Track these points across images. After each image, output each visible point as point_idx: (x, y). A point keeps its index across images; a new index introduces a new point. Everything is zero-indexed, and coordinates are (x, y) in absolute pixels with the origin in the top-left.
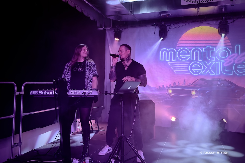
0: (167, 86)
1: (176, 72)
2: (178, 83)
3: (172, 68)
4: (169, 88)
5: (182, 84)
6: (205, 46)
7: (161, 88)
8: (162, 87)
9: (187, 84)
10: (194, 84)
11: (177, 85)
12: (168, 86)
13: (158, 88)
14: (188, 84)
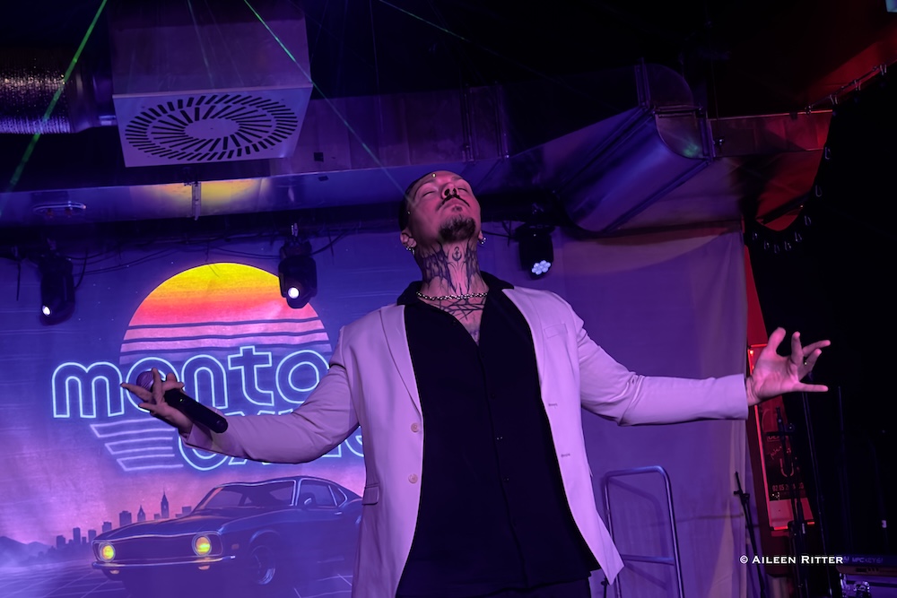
0: (94, 532)
1: (129, 464)
2: (139, 515)
3: (110, 449)
4: (103, 537)
5: (156, 516)
6: (234, 345)
7: (67, 542)
8: (69, 537)
9: (175, 511)
10: (202, 507)
11: (134, 520)
12: (99, 532)
13: (54, 544)
14: (181, 512)
